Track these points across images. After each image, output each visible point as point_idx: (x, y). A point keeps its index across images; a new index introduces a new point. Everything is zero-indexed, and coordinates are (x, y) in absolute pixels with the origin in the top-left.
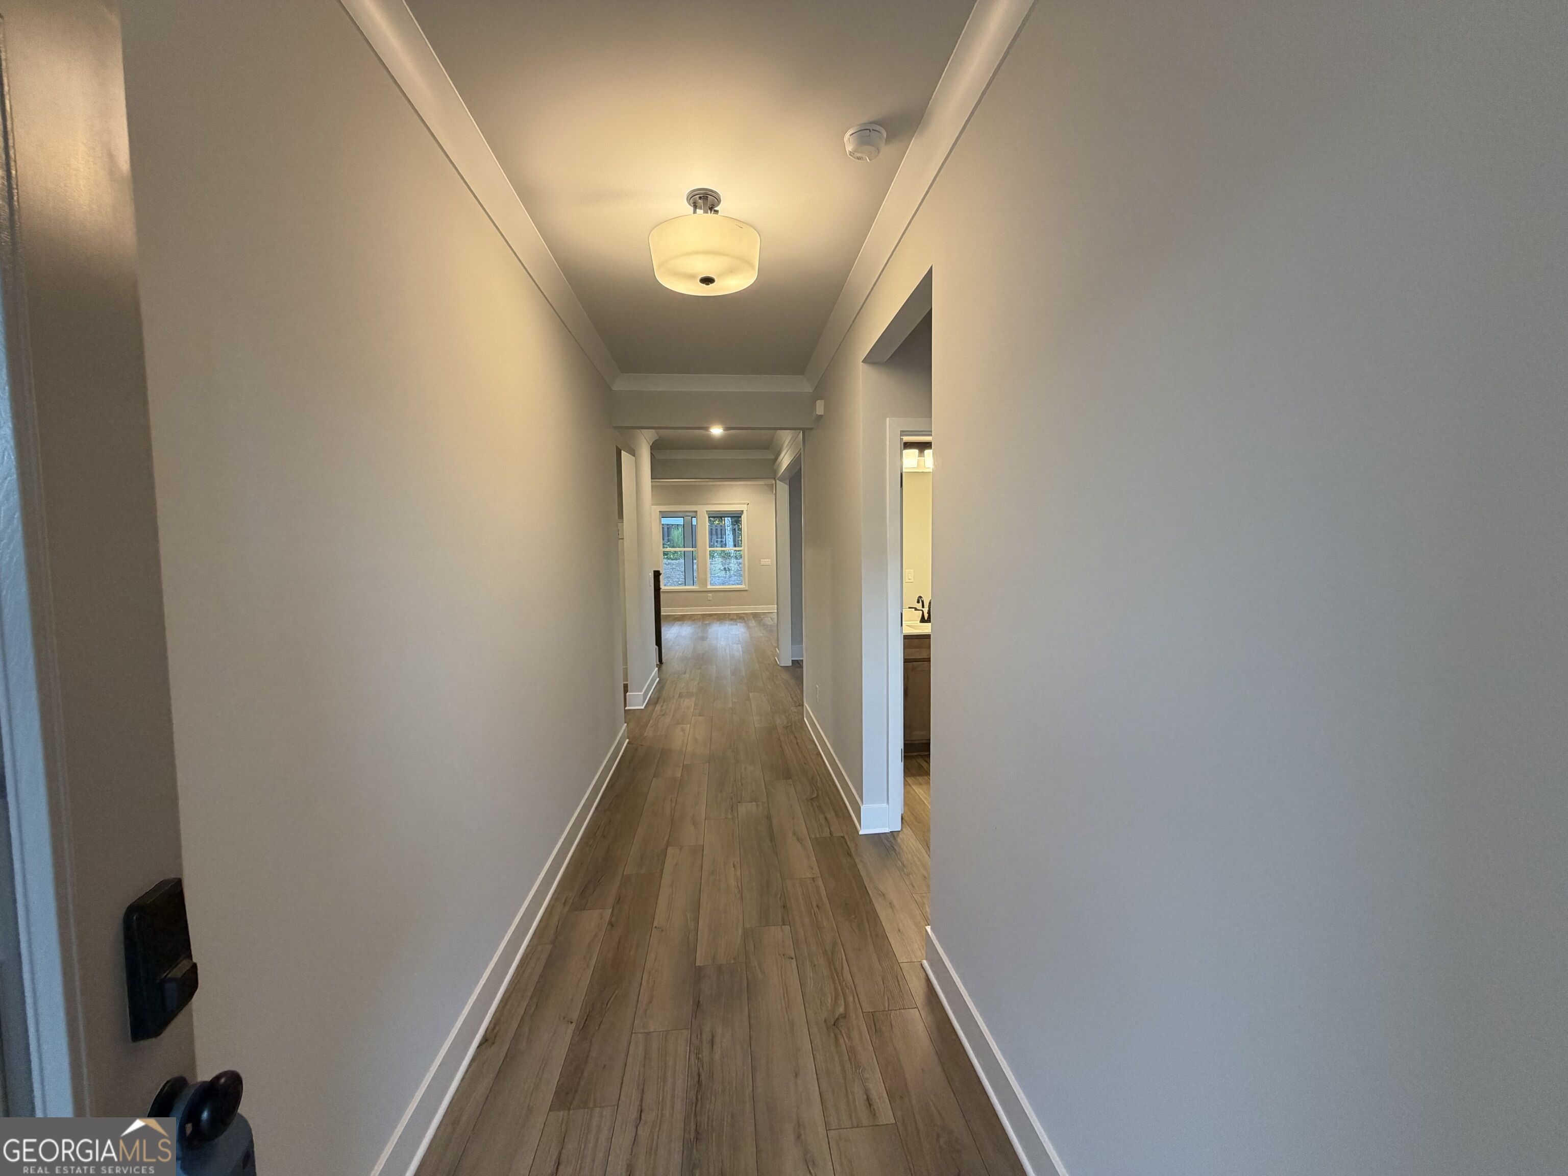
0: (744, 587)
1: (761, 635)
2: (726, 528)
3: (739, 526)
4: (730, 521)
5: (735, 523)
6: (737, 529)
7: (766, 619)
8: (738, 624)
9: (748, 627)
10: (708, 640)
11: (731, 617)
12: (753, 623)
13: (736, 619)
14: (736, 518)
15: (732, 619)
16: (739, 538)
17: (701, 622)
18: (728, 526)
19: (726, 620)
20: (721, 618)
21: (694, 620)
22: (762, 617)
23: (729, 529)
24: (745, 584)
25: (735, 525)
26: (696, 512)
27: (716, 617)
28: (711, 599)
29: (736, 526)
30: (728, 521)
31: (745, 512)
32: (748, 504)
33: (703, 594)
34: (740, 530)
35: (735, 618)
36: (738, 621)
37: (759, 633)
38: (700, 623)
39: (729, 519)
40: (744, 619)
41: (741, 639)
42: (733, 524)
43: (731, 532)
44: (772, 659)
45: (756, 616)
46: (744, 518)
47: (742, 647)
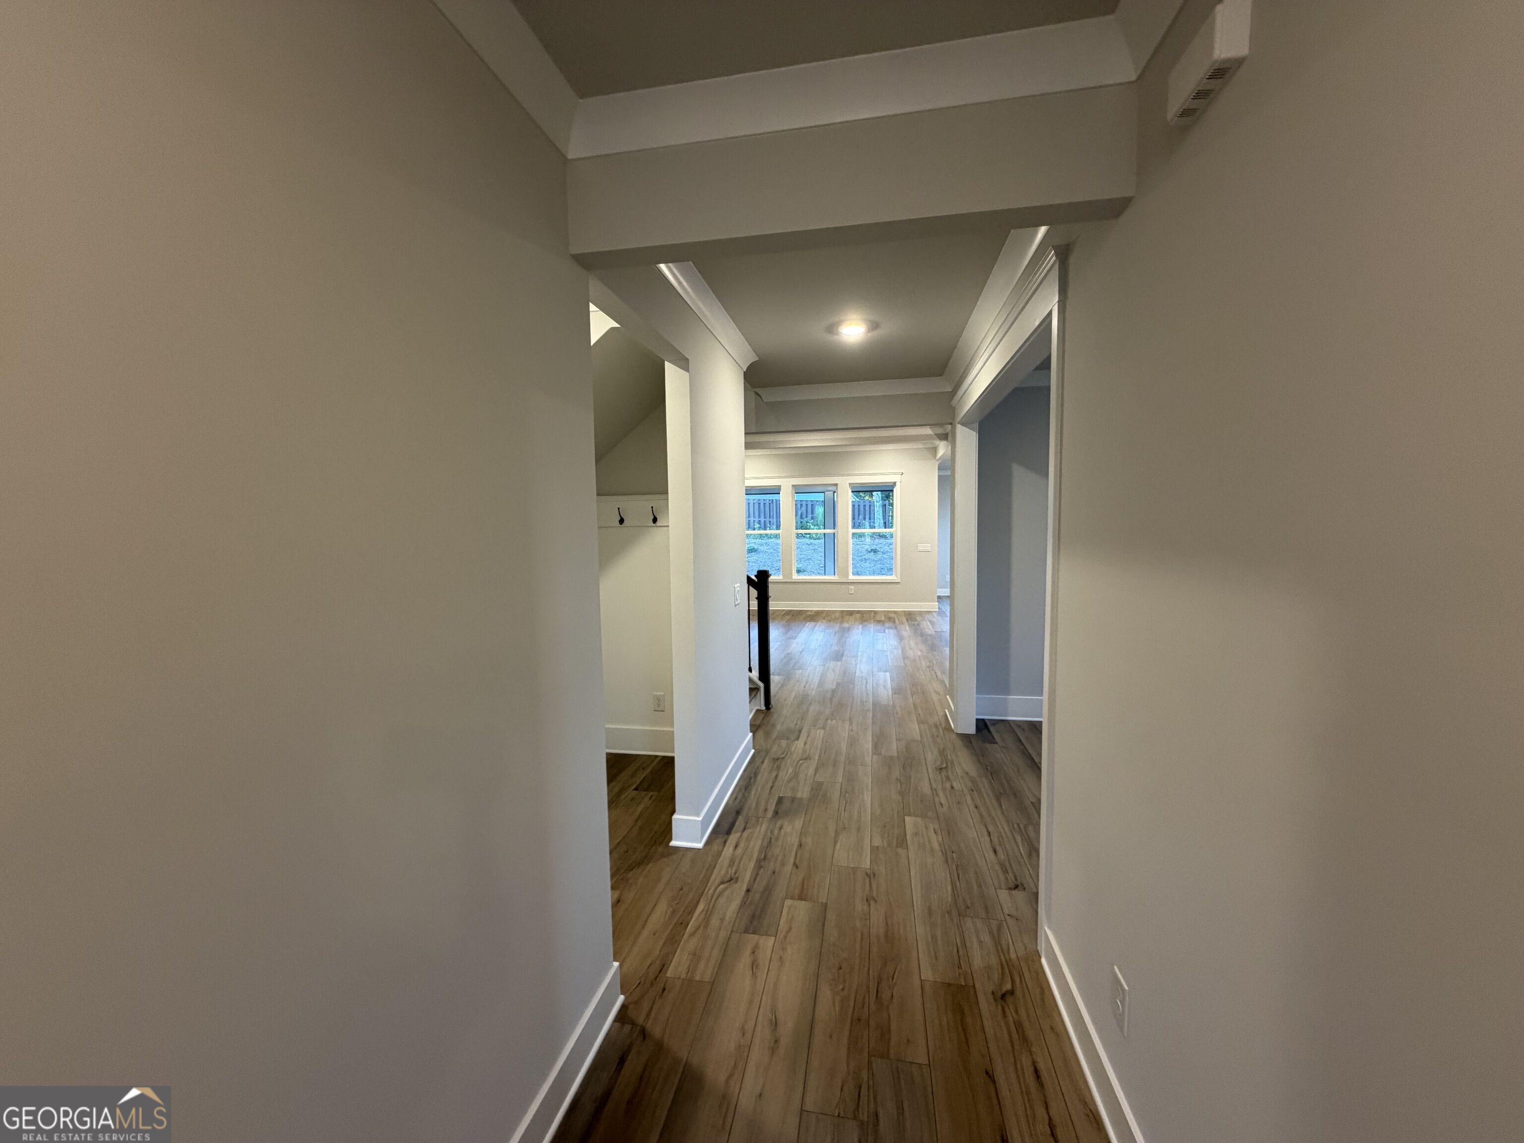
0: (895, 578)
1: (919, 653)
2: (875, 503)
3: (889, 501)
4: (880, 496)
5: (886, 499)
6: (887, 505)
7: (924, 623)
8: (887, 631)
9: (901, 638)
10: (844, 658)
11: (878, 618)
12: (906, 630)
13: (884, 621)
14: (887, 491)
15: (879, 622)
16: (889, 513)
17: (838, 625)
18: (877, 502)
19: (870, 623)
20: (865, 617)
21: (830, 621)
22: (918, 618)
23: (878, 505)
24: (897, 577)
25: (885, 500)
26: (836, 485)
27: (858, 615)
28: (853, 592)
29: (887, 501)
30: (877, 496)
31: (898, 484)
32: (903, 474)
33: (844, 586)
34: (892, 505)
35: (883, 619)
36: (887, 625)
37: (916, 649)
38: (837, 627)
39: (879, 493)
40: (894, 622)
41: (890, 664)
42: (883, 499)
43: (881, 508)
44: (941, 714)
45: (910, 616)
46: (897, 491)
47: (892, 680)
